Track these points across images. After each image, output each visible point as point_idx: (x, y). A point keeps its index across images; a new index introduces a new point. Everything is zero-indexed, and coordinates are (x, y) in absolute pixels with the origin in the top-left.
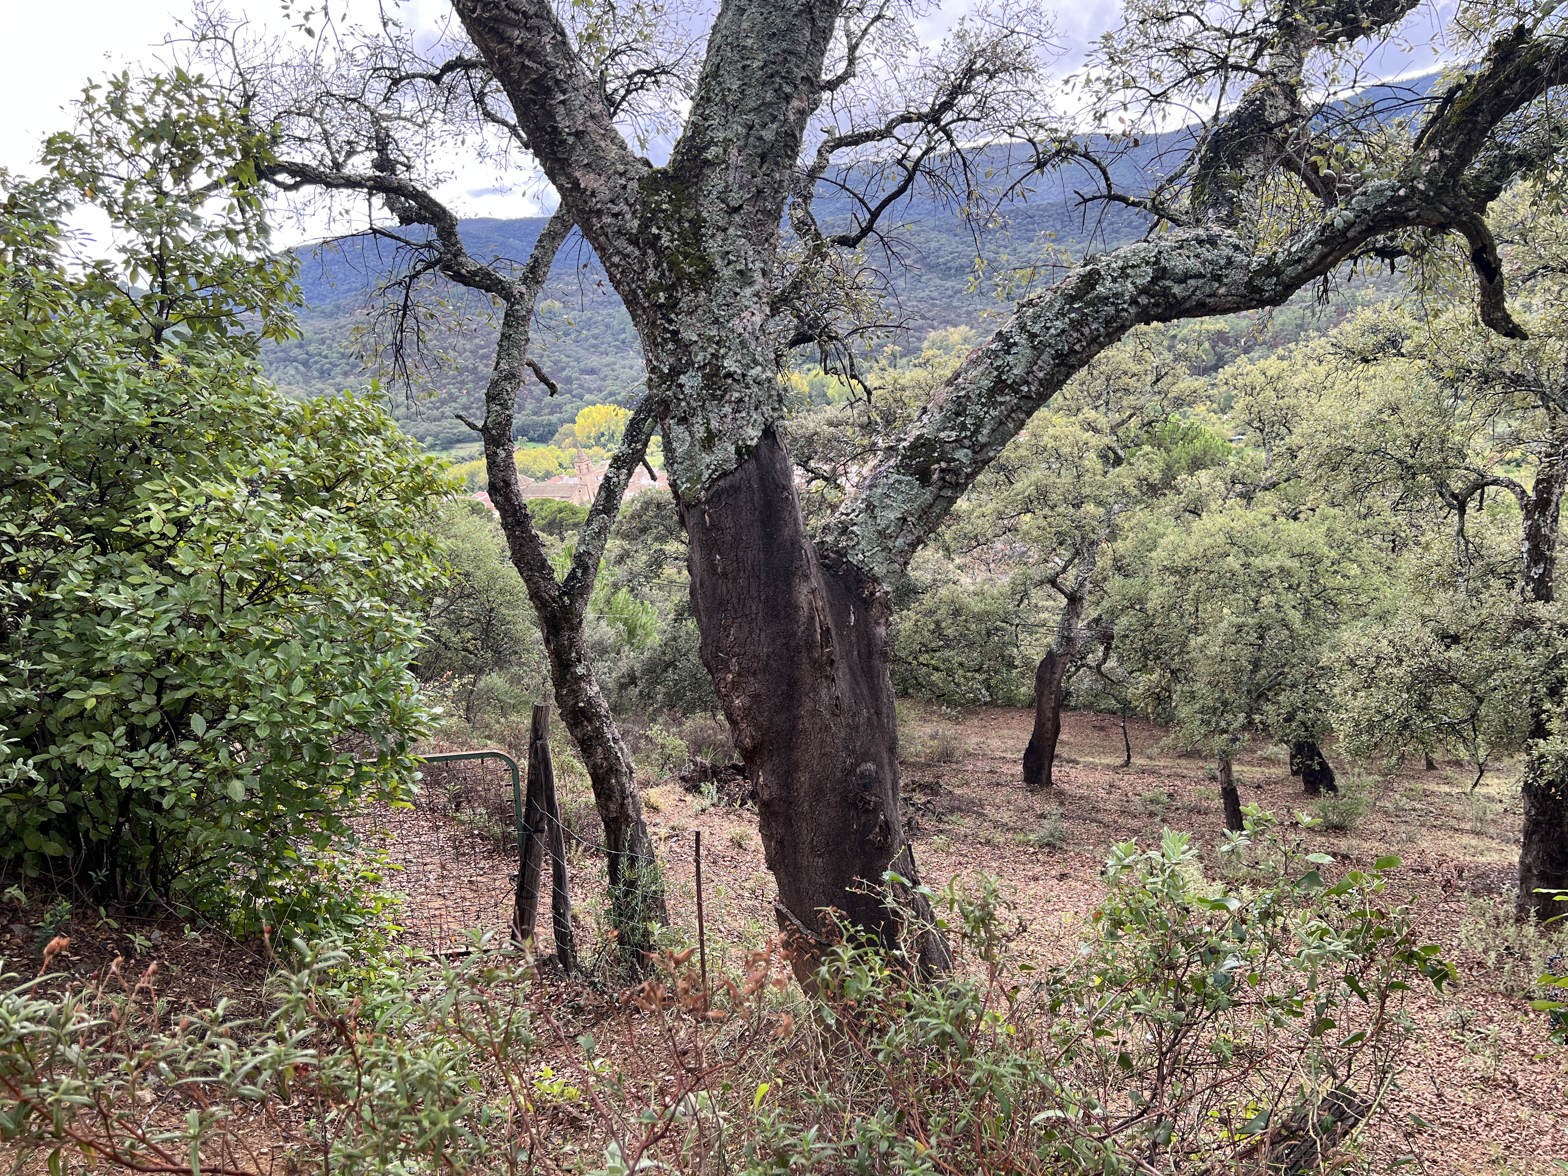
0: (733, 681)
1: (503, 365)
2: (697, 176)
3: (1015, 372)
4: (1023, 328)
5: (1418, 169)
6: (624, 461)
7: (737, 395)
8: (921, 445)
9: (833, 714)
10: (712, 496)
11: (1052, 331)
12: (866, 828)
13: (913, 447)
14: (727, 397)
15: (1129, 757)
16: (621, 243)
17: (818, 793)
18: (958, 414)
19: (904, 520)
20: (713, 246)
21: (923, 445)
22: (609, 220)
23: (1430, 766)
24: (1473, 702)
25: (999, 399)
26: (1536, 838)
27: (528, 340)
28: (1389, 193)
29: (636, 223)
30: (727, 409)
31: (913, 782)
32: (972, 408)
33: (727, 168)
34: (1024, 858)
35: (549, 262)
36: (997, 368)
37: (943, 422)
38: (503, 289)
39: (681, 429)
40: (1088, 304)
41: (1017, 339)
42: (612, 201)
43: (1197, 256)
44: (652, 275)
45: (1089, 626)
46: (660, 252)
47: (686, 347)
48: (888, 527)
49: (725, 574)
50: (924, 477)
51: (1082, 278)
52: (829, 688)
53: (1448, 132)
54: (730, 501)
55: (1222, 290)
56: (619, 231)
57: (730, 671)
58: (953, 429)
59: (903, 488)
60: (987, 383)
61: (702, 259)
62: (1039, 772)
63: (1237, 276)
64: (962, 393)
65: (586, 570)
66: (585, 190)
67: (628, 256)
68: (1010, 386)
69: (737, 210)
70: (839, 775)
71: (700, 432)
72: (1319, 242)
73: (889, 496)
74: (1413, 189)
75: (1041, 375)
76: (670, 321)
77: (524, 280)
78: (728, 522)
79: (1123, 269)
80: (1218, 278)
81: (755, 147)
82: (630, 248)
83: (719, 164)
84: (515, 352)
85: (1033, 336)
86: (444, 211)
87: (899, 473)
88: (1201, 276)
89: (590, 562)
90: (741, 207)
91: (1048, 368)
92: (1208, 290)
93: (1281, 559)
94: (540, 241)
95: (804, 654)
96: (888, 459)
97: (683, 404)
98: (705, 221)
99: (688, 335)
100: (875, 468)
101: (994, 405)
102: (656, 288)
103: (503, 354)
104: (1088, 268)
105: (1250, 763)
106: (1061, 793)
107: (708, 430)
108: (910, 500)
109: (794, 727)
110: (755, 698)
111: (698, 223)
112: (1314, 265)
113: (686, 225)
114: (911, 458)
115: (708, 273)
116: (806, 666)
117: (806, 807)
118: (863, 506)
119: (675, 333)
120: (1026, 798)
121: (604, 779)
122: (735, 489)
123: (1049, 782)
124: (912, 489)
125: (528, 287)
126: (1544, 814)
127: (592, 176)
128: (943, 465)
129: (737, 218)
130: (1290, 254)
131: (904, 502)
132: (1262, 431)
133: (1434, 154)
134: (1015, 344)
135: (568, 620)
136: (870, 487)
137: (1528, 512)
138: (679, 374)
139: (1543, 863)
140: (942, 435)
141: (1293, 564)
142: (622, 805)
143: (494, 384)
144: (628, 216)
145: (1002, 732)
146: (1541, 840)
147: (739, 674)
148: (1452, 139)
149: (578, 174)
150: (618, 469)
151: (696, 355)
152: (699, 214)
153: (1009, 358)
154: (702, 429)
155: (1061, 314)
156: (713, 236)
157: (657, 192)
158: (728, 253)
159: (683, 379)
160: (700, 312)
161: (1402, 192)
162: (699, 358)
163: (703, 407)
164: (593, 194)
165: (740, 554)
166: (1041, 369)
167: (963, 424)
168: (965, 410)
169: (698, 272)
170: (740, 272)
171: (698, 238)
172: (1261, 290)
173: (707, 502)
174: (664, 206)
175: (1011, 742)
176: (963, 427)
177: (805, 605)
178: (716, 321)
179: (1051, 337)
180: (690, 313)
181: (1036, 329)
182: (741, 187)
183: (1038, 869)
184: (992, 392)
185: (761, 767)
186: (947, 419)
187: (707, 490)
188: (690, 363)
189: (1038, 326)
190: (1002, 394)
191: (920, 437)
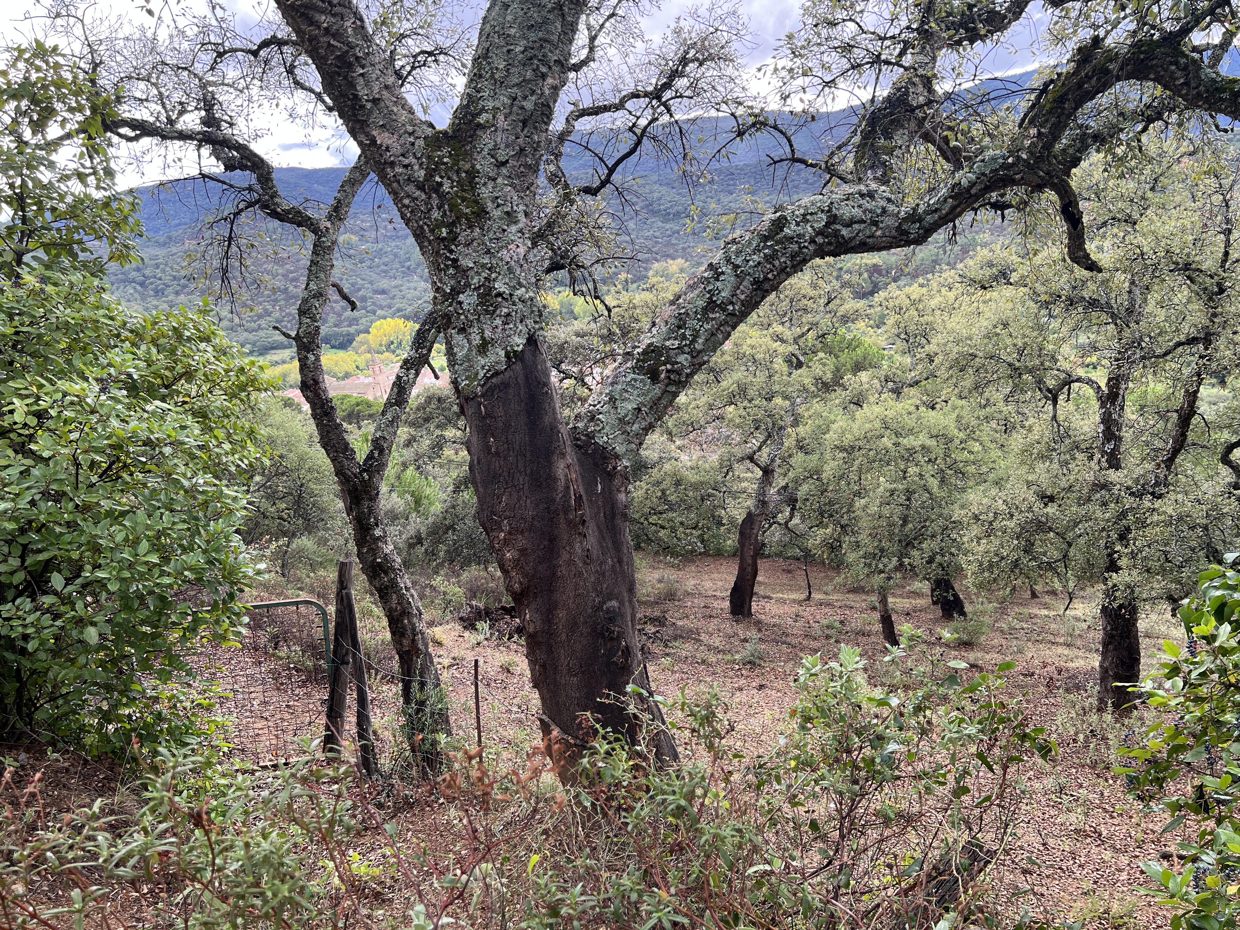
0: (505, 539)
1: (313, 286)
2: (471, 136)
3: (723, 294)
4: (728, 260)
5: (1022, 142)
6: (412, 364)
7: (505, 310)
8: (651, 351)
9: (585, 563)
10: (487, 391)
11: (751, 263)
12: (611, 652)
13: (645, 352)
14: (498, 312)
15: (810, 593)
16: (411, 189)
17: (573, 625)
18: (679, 327)
19: (639, 410)
20: (485, 192)
21: (653, 351)
22: (400, 170)
23: (1034, 595)
24: (1065, 546)
25: (711, 316)
26: (1111, 647)
27: (332, 266)
28: (1001, 161)
29: (422, 173)
30: (498, 322)
31: (645, 617)
32: (690, 323)
33: (496, 131)
34: (731, 673)
35: (349, 203)
36: (709, 292)
37: (668, 333)
38: (312, 224)
39: (461, 337)
40: (778, 243)
41: (724, 269)
42: (403, 155)
43: (860, 206)
44: (436, 214)
45: (779, 492)
46: (442, 196)
47: (465, 272)
48: (627, 415)
49: (497, 454)
50: (654, 376)
51: (774, 222)
52: (581, 543)
53: (1044, 115)
54: (501, 394)
55: (879, 233)
56: (409, 179)
57: (502, 531)
58: (676, 339)
59: (638, 384)
60: (701, 303)
61: (476, 202)
62: (742, 606)
63: (889, 221)
64: (683, 311)
65: (381, 451)
66: (381, 145)
67: (417, 199)
68: (719, 306)
69: (504, 164)
70: (590, 611)
71: (476, 340)
72: (951, 197)
73: (627, 391)
74: (1019, 158)
75: (743, 297)
76: (451, 252)
77: (329, 218)
78: (500, 412)
79: (804, 215)
80: (875, 223)
81: (518, 114)
82: (418, 193)
83: (489, 127)
84: (322, 276)
85: (736, 267)
86: (262, 160)
87: (634, 373)
88: (862, 221)
89: (385, 445)
90: (507, 161)
91: (748, 292)
92: (868, 233)
93: (923, 439)
94: (342, 186)
95: (562, 516)
96: (626, 362)
97: (462, 317)
98: (478, 172)
99: (467, 263)
100: (616, 369)
101: (708, 320)
102: (439, 225)
103: (312, 277)
104: (778, 214)
105: (901, 596)
106: (759, 622)
107: (483, 339)
108: (643, 394)
109: (554, 575)
110: (523, 551)
111: (472, 174)
112: (947, 214)
113: (464, 175)
114: (644, 361)
115: (481, 214)
116: (563, 526)
117: (564, 636)
118: (607, 399)
119: (455, 261)
120: (732, 626)
121: (398, 620)
122: (505, 385)
123: (750, 614)
124: (645, 385)
125: (333, 223)
126: (1116, 629)
127: (387, 134)
128: (669, 367)
129: (504, 171)
130: (929, 205)
131: (638, 396)
132: (907, 341)
133: (1033, 131)
134: (723, 273)
135: (367, 492)
136: (612, 384)
137: (1102, 402)
138: (459, 293)
139: (1117, 666)
140: (668, 343)
141: (932, 443)
142: (413, 640)
143: (305, 301)
144: (416, 167)
145: (713, 576)
146: (1115, 649)
147: (510, 533)
148: (1047, 121)
149: (374, 133)
150: (408, 369)
151: (472, 279)
152: (473, 166)
153: (718, 284)
154: (478, 337)
155: (757, 250)
156: (485, 184)
157: (439, 148)
158: (497, 198)
159: (462, 297)
160: (475, 244)
161: (1010, 160)
162: (475, 281)
163: (478, 320)
164: (387, 149)
165: (510, 437)
166: (743, 292)
167: (684, 334)
168: (685, 324)
169: (473, 213)
170: (507, 213)
171: (473, 185)
172: (908, 233)
173: (483, 396)
174: (445, 160)
175: (720, 584)
176: (684, 337)
177: (562, 477)
178: (488, 252)
179: (750, 267)
180: (467, 245)
181: (739, 261)
182: (507, 146)
183: (742, 682)
184: (705, 310)
185: (527, 606)
186: (671, 330)
187: (482, 386)
188: (468, 285)
189: (740, 259)
190: (713, 311)
191: (650, 345)
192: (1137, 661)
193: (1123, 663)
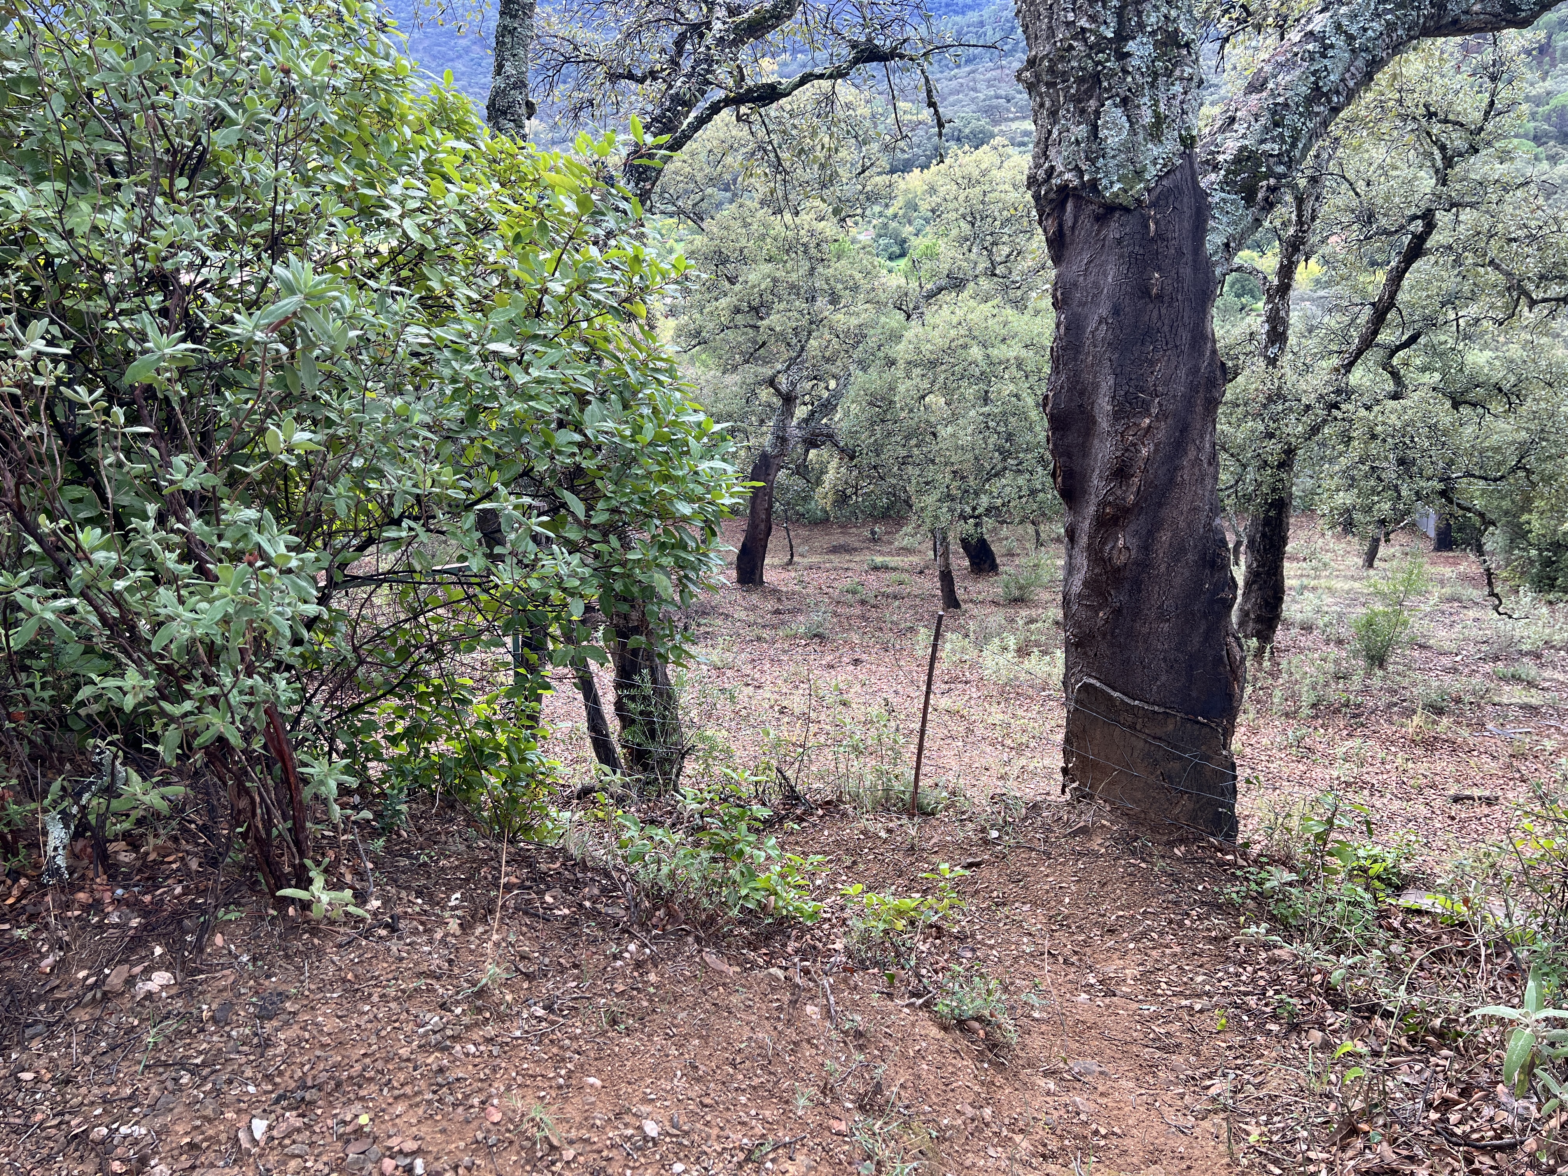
0: (1149, 427)
3: (1332, 78)
4: (1338, 27)
7: (1188, 70)
8: (1244, 158)
10: (1158, 198)
11: (1370, 32)
13: (1235, 160)
14: (1177, 73)
15: (792, 555)
17: (1178, 551)
18: (1276, 125)
19: (1228, 245)
21: (1248, 158)
25: (1316, 109)
30: (1178, 88)
32: (1288, 119)
36: (1314, 74)
37: (1263, 133)
39: (1119, 112)
41: (1333, 40)
48: (1215, 254)
49: (1160, 297)
50: (1249, 195)
54: (1177, 204)
55: (1477, 7)
57: (1150, 415)
58: (1273, 141)
59: (1229, 207)
60: (1304, 90)
62: (753, 572)
64: (1280, 100)
68: (1326, 95)
71: (1147, 117)
73: (1213, 217)
85: (1351, 38)
87: (1221, 191)
91: (1359, 76)
92: (1464, 6)
97: (1129, 79)
101: (1311, 115)
106: (773, 590)
107: (1157, 115)
108: (1235, 223)
114: (1235, 173)
117: (1163, 568)
120: (742, 595)
122: (1179, 190)
123: (762, 582)
124: (1237, 210)
126: (1263, 566)
128: (1272, 181)
132: (973, 225)
134: (1332, 46)
137: (1270, 296)
138: (1126, 39)
139: (1260, 608)
140: (1264, 147)
143: (498, 92)
146: (1260, 589)
151: (1148, 16)
153: (1326, 62)
154: (1149, 112)
155: (1376, 15)
159: (1131, 46)
162: (1153, 20)
163: (1153, 85)
165: (1180, 271)
167: (1281, 135)
168: (1283, 118)
173: (1154, 204)
176: (1283, 139)
179: (1369, 40)
181: (1353, 30)
184: (1309, 101)
186: (1266, 130)
187: (1149, 191)
188: (1141, 26)
189: (1355, 27)
190: (1320, 104)
191: (1243, 148)
192: (1281, 600)
193: (1267, 604)
